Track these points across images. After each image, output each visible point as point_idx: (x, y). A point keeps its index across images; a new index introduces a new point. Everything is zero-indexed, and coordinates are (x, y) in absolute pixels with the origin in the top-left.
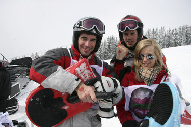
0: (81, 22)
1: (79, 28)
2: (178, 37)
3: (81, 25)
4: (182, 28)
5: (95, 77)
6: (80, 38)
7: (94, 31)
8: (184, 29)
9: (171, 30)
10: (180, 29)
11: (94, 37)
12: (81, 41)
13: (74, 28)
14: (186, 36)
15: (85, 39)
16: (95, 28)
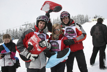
0: (40, 17)
1: (40, 19)
2: (77, 20)
3: (40, 18)
4: (78, 15)
5: (41, 40)
6: (39, 23)
7: (45, 20)
8: (79, 16)
9: (73, 17)
10: (77, 16)
11: (45, 23)
12: (39, 24)
13: (37, 19)
14: (81, 19)
15: (41, 23)
16: (45, 19)
